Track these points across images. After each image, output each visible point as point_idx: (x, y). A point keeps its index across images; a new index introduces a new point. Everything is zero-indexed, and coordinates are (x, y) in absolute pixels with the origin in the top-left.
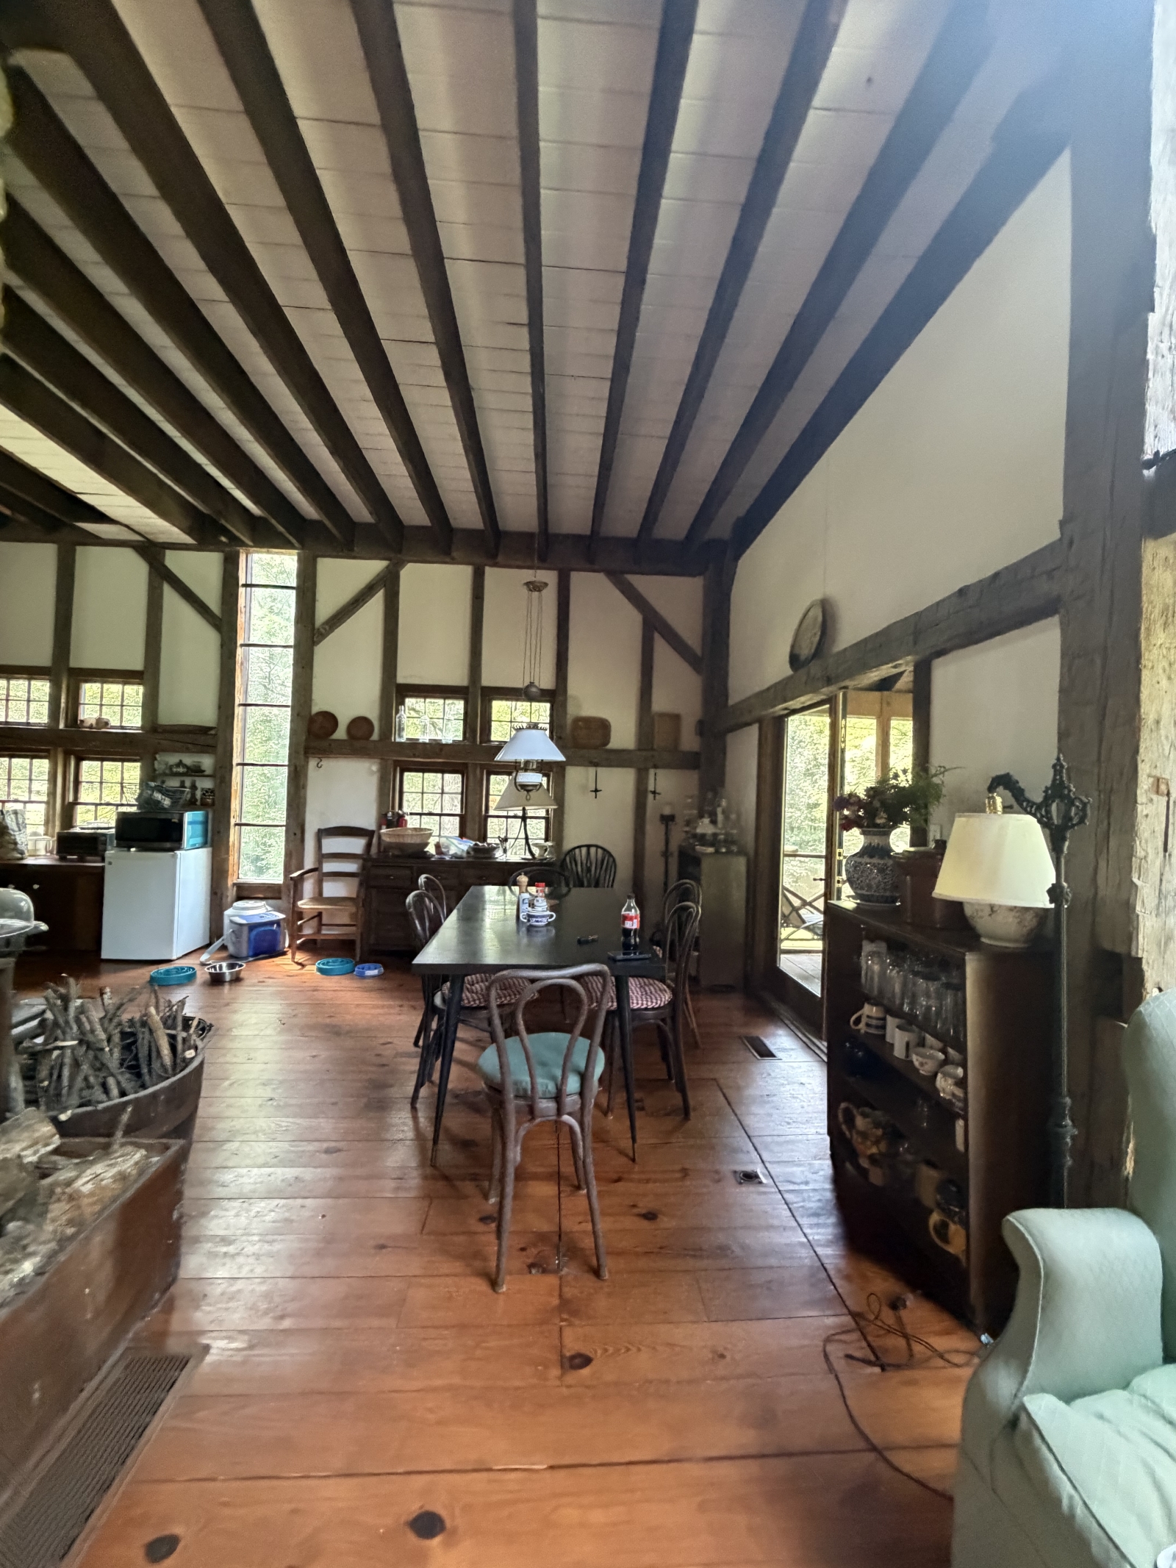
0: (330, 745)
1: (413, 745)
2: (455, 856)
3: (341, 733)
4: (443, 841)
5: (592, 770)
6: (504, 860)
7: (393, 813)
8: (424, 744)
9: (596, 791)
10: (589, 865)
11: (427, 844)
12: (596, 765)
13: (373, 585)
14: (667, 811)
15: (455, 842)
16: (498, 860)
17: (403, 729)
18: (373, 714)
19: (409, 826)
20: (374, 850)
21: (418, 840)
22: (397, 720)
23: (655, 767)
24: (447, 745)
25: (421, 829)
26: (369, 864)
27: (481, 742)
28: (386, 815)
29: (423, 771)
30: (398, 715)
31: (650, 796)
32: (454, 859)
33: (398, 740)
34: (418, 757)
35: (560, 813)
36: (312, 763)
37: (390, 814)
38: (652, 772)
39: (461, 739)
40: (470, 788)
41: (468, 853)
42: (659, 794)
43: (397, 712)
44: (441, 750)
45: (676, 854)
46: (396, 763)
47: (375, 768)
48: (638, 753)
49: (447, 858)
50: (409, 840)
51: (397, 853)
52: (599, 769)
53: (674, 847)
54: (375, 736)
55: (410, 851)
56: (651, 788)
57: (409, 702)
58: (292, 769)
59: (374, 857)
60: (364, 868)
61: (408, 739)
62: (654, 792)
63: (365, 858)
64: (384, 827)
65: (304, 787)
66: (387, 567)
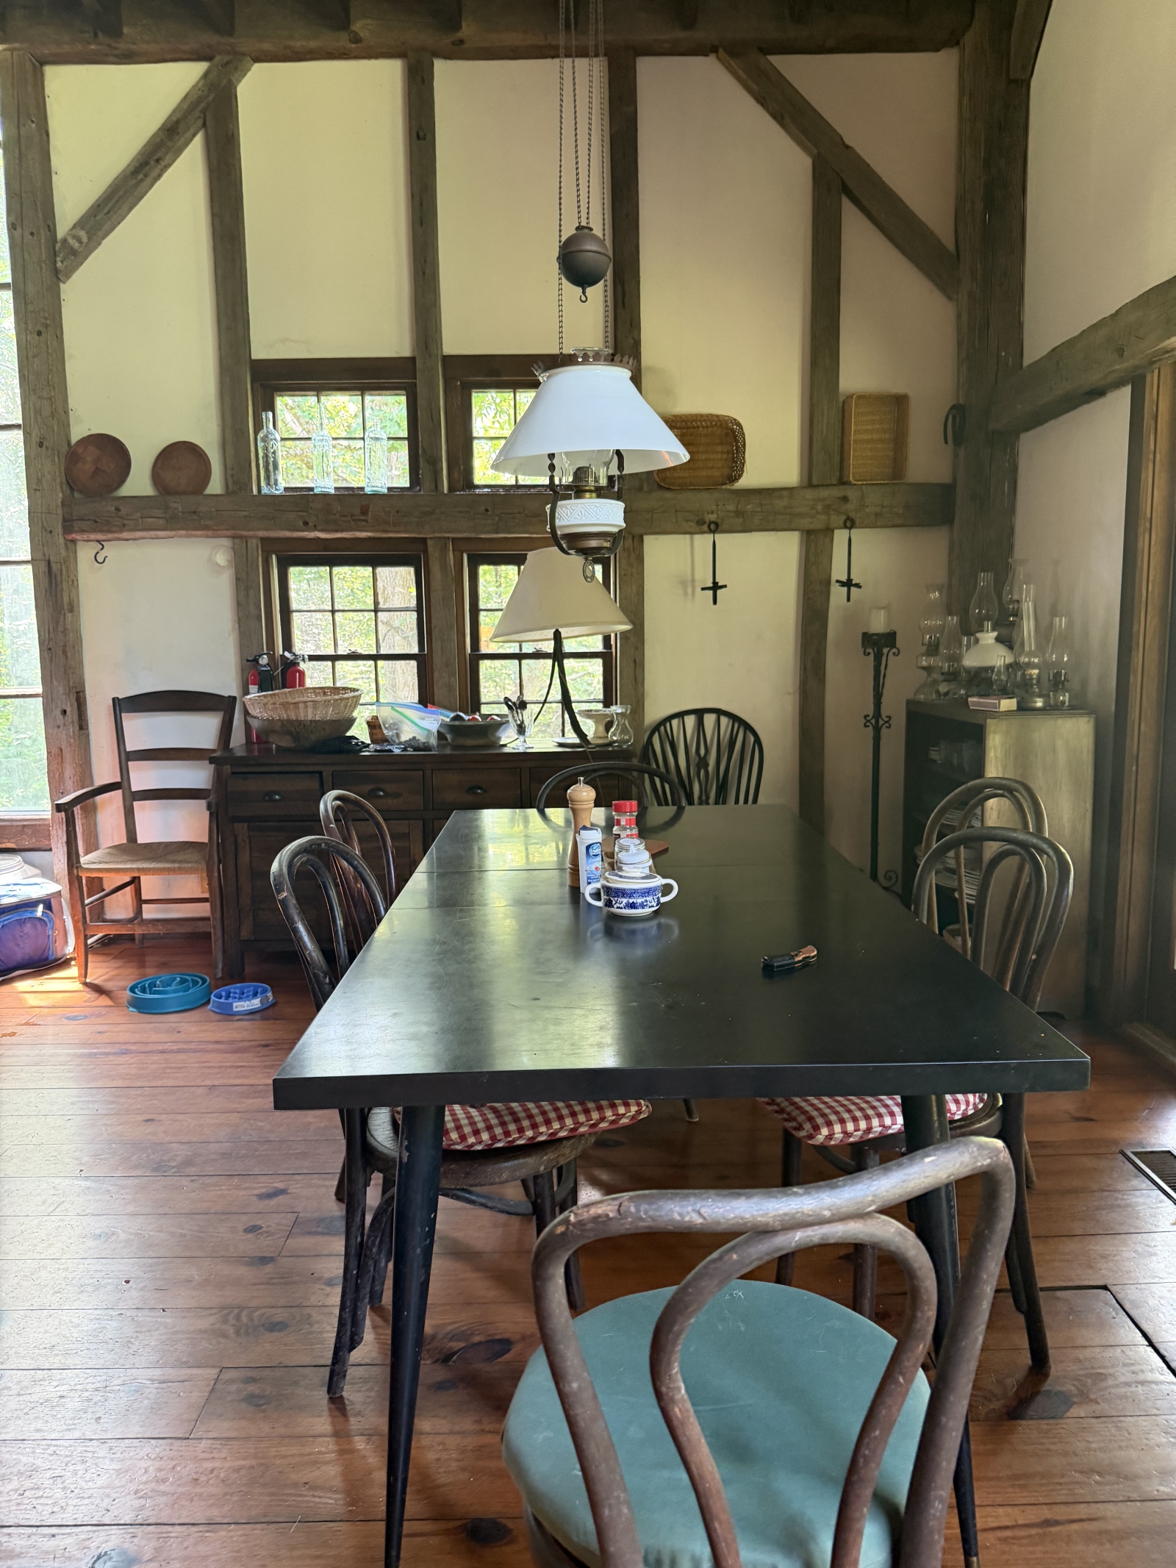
0: (118, 510)
1: (302, 500)
2: (413, 744)
3: (139, 483)
4: (385, 714)
5: (703, 542)
6: (521, 750)
7: (272, 657)
8: (325, 496)
9: (716, 587)
10: (702, 752)
11: (350, 722)
12: (715, 528)
13: (178, 122)
14: (878, 624)
15: (413, 714)
16: (506, 750)
17: (276, 467)
18: (206, 434)
19: (309, 683)
20: (238, 739)
21: (330, 714)
22: (260, 445)
23: (850, 524)
24: (376, 496)
25: (335, 690)
26: (227, 769)
27: (451, 489)
28: (256, 661)
29: (332, 562)
30: (261, 435)
31: (838, 593)
32: (410, 752)
33: (265, 490)
34: (315, 528)
35: (635, 639)
36: (85, 553)
37: (264, 660)
38: (840, 536)
39: (404, 482)
40: (433, 596)
41: (440, 735)
42: (858, 586)
43: (259, 426)
44: (364, 511)
45: (900, 720)
46: (269, 545)
47: (222, 558)
48: (810, 494)
49: (397, 751)
50: (310, 715)
51: (286, 742)
52: (721, 539)
53: (894, 706)
54: (215, 485)
55: (313, 737)
56: (839, 572)
57: (283, 403)
58: (43, 567)
59: (240, 753)
60: (218, 778)
61: (286, 489)
62: (848, 584)
63: (220, 758)
64: (253, 688)
65: (73, 608)
66: (206, 75)
